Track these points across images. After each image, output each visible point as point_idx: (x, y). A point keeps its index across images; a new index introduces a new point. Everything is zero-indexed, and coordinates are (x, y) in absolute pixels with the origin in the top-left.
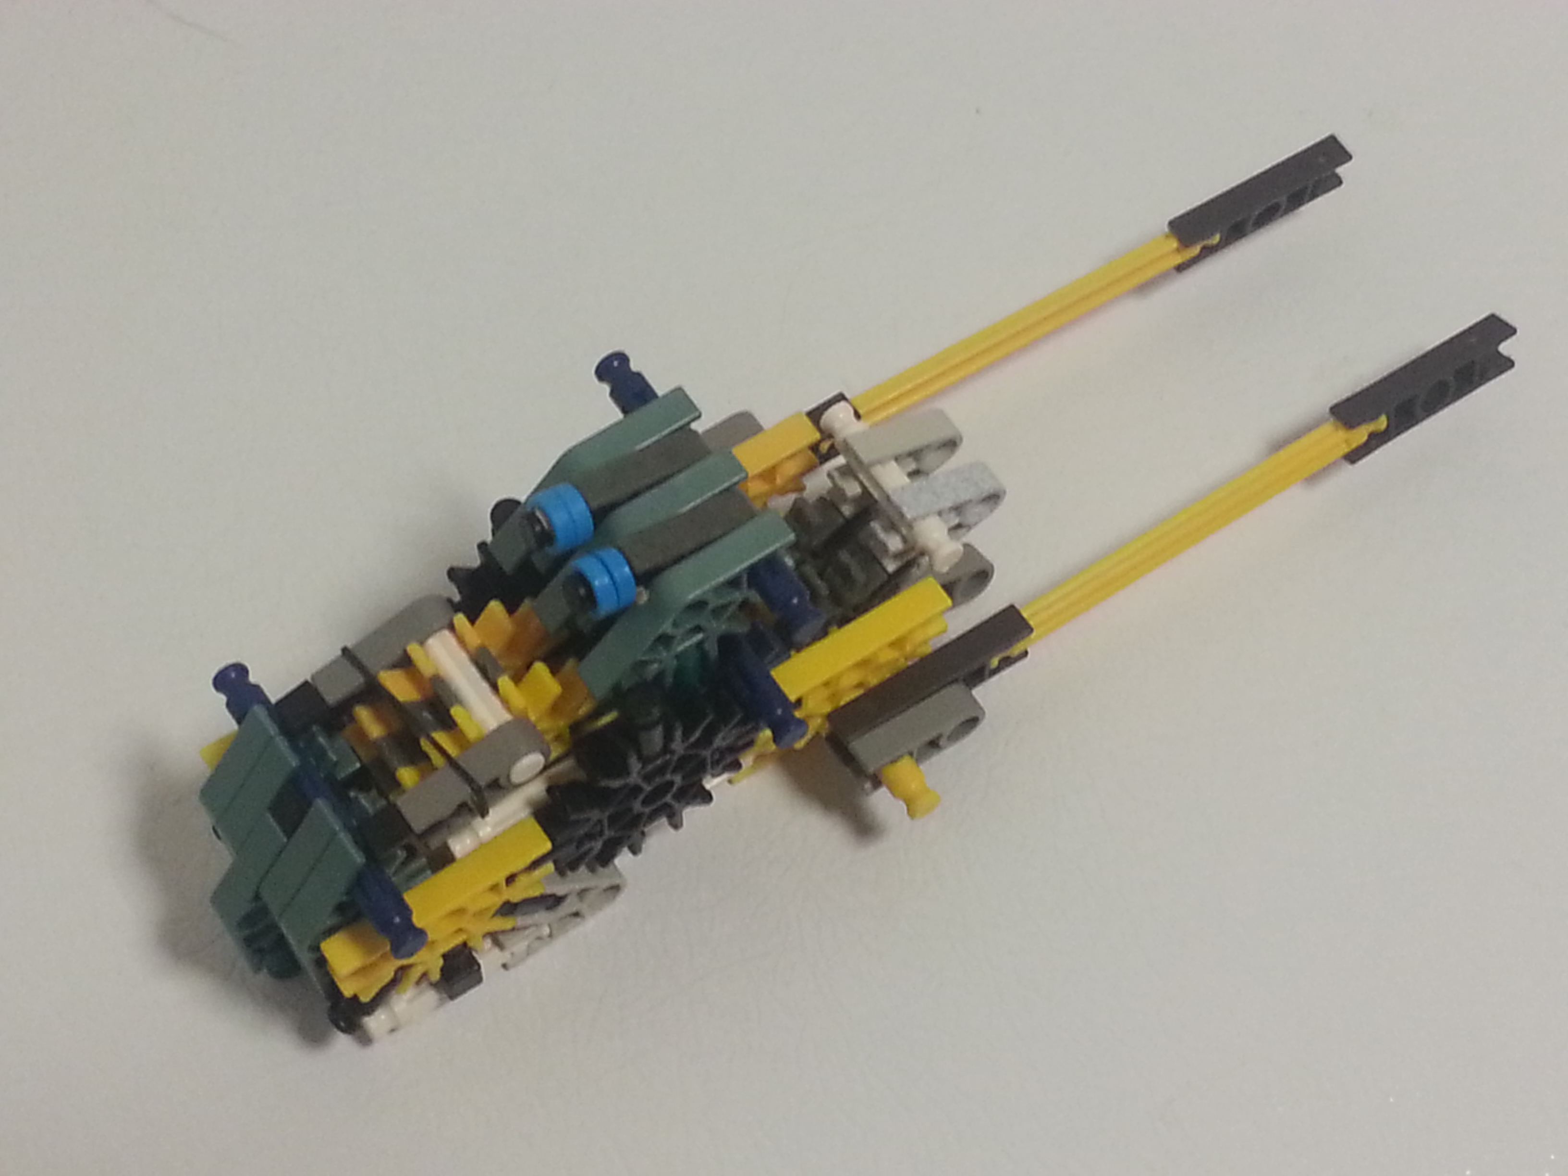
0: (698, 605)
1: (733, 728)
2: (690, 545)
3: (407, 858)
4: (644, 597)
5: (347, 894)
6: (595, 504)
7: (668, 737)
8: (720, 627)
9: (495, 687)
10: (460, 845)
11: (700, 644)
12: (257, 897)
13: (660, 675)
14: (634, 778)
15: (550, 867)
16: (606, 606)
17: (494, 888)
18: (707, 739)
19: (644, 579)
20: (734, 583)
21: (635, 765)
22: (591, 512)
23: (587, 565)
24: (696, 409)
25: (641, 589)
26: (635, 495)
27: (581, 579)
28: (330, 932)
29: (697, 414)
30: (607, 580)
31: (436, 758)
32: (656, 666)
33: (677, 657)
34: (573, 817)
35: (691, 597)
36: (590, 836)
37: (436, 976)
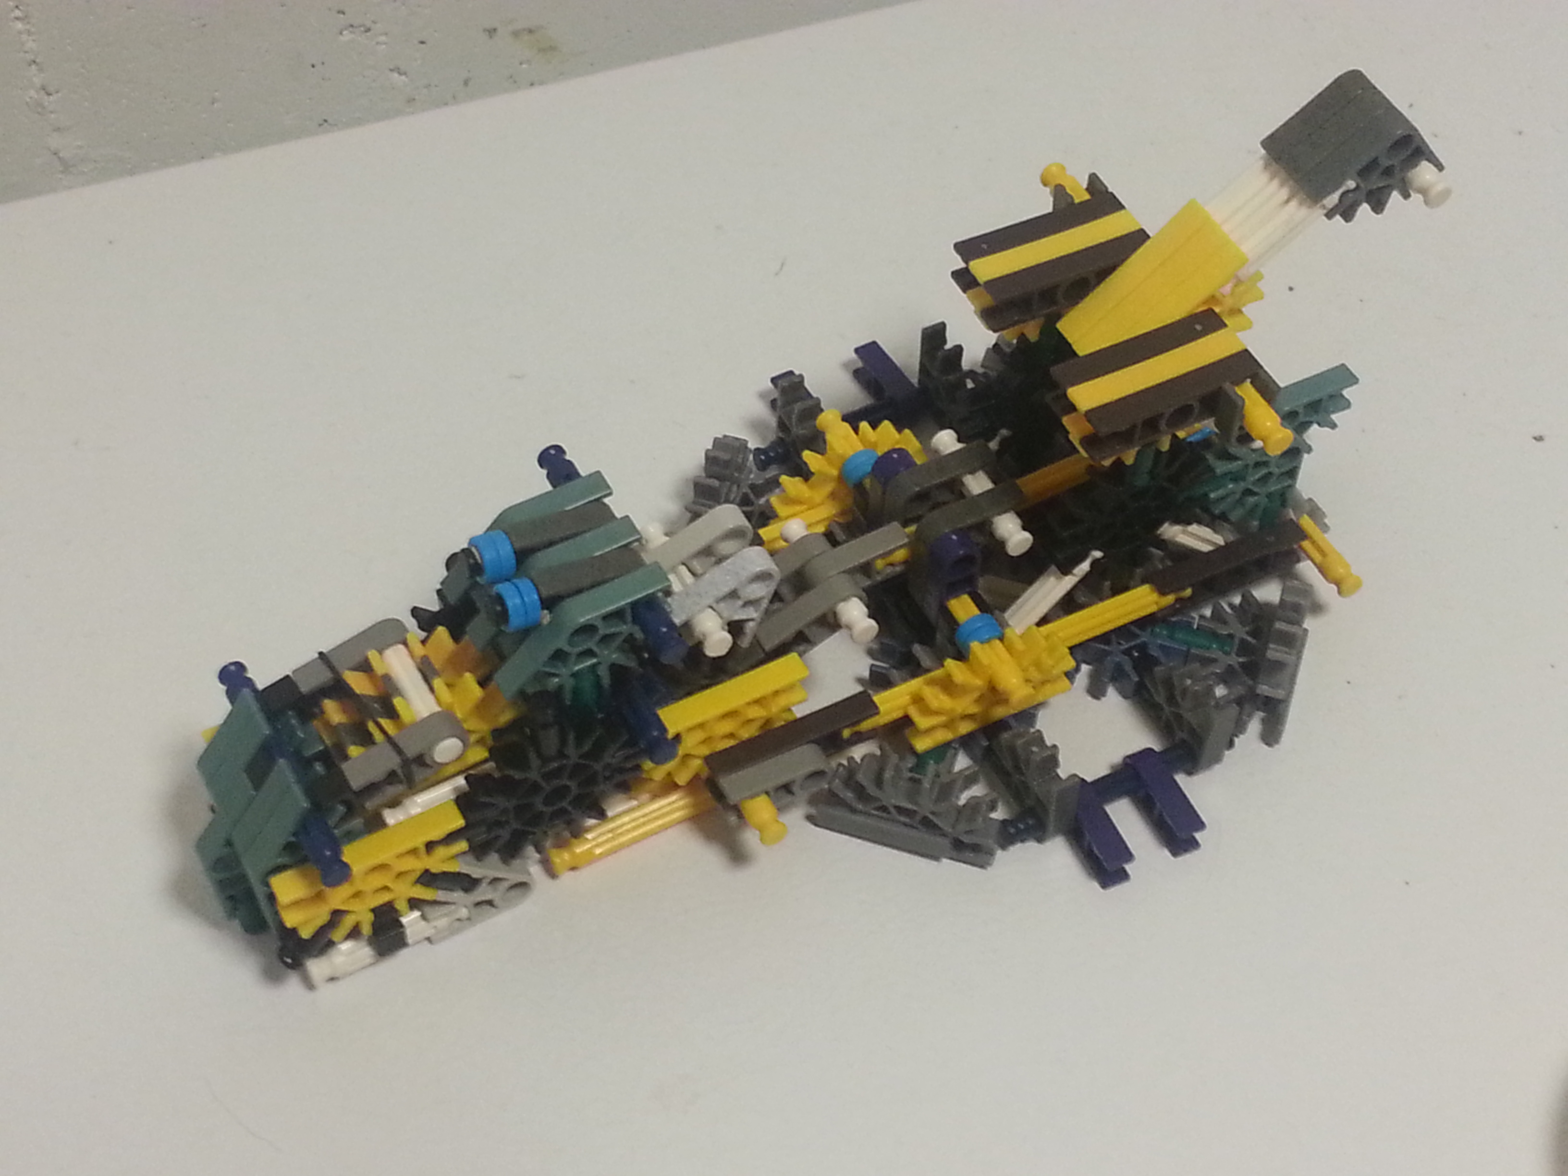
0: (588, 629)
1: (619, 749)
2: (587, 582)
3: (346, 813)
4: (546, 617)
5: (294, 834)
6: (518, 545)
7: (563, 742)
8: (613, 655)
9: (432, 689)
10: (391, 817)
11: (594, 666)
12: (229, 843)
13: (561, 687)
14: (533, 775)
15: (462, 845)
16: (516, 621)
17: (413, 852)
18: (596, 753)
19: (549, 603)
20: (617, 615)
21: (535, 762)
22: (515, 553)
23: (504, 589)
24: (608, 487)
25: (546, 612)
26: (551, 544)
27: (500, 599)
28: (279, 869)
29: (608, 492)
30: (518, 601)
31: (378, 736)
32: (557, 680)
33: (574, 675)
34: (483, 799)
35: (582, 620)
36: (499, 824)
37: (366, 930)
